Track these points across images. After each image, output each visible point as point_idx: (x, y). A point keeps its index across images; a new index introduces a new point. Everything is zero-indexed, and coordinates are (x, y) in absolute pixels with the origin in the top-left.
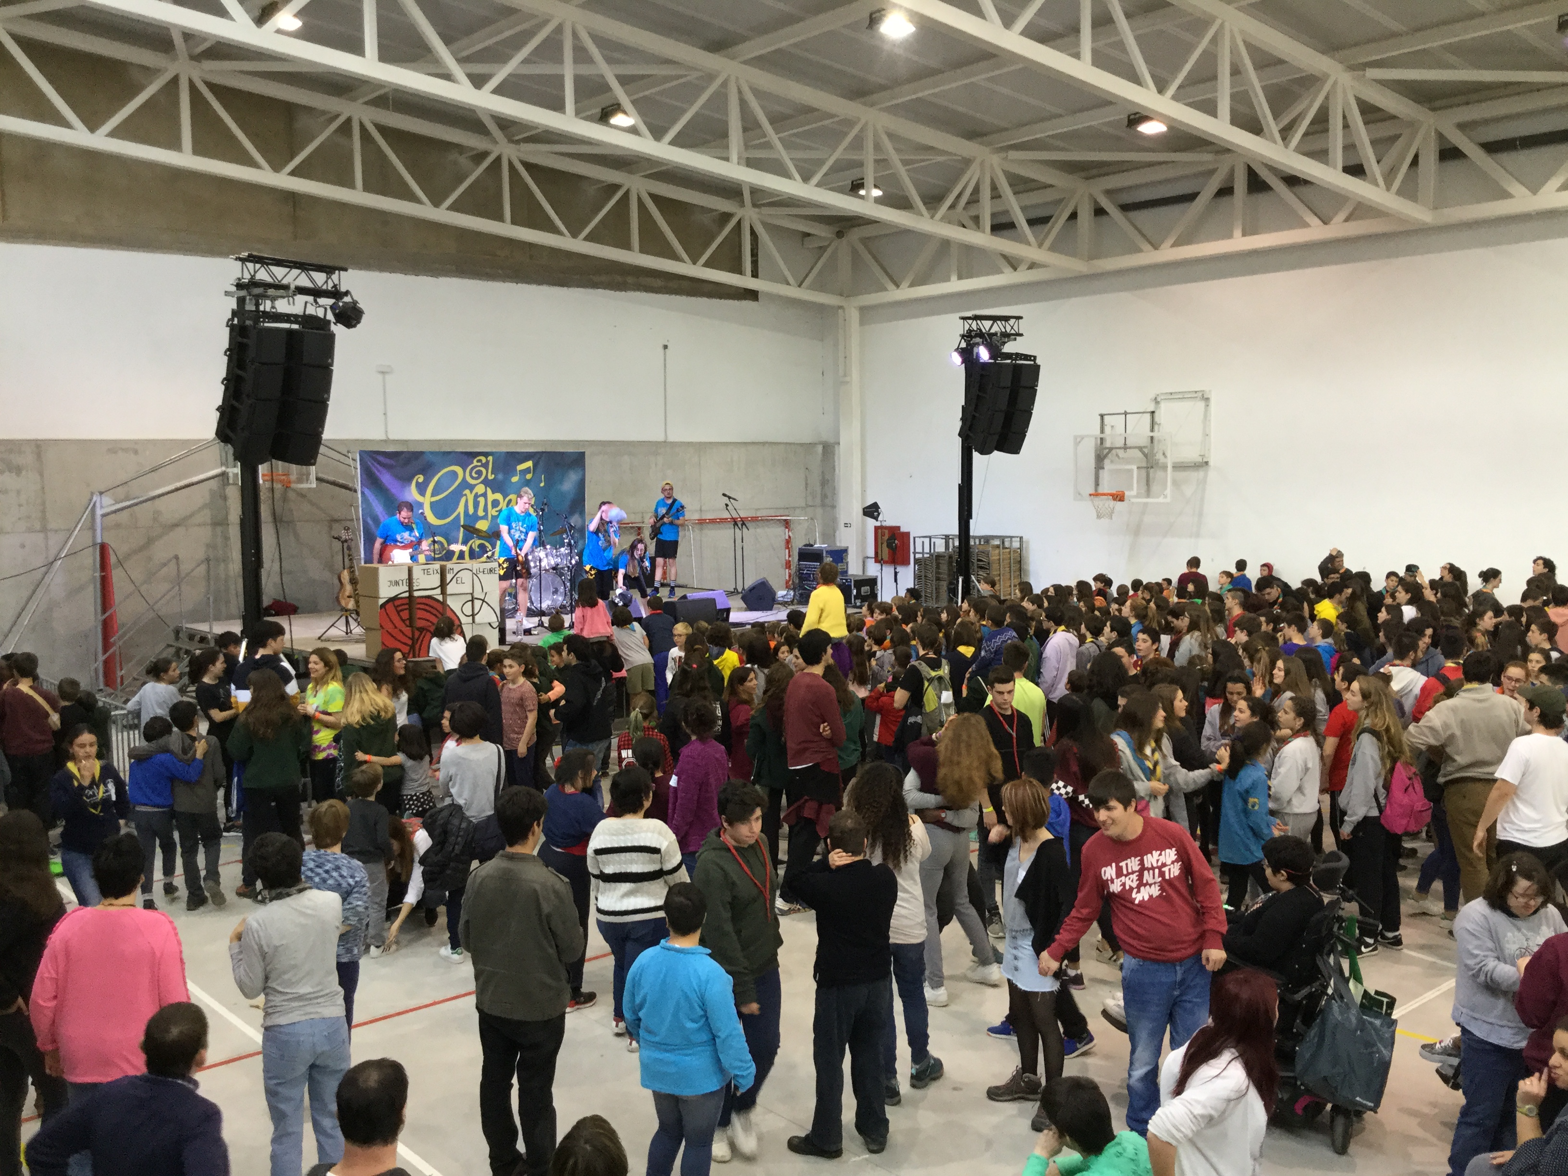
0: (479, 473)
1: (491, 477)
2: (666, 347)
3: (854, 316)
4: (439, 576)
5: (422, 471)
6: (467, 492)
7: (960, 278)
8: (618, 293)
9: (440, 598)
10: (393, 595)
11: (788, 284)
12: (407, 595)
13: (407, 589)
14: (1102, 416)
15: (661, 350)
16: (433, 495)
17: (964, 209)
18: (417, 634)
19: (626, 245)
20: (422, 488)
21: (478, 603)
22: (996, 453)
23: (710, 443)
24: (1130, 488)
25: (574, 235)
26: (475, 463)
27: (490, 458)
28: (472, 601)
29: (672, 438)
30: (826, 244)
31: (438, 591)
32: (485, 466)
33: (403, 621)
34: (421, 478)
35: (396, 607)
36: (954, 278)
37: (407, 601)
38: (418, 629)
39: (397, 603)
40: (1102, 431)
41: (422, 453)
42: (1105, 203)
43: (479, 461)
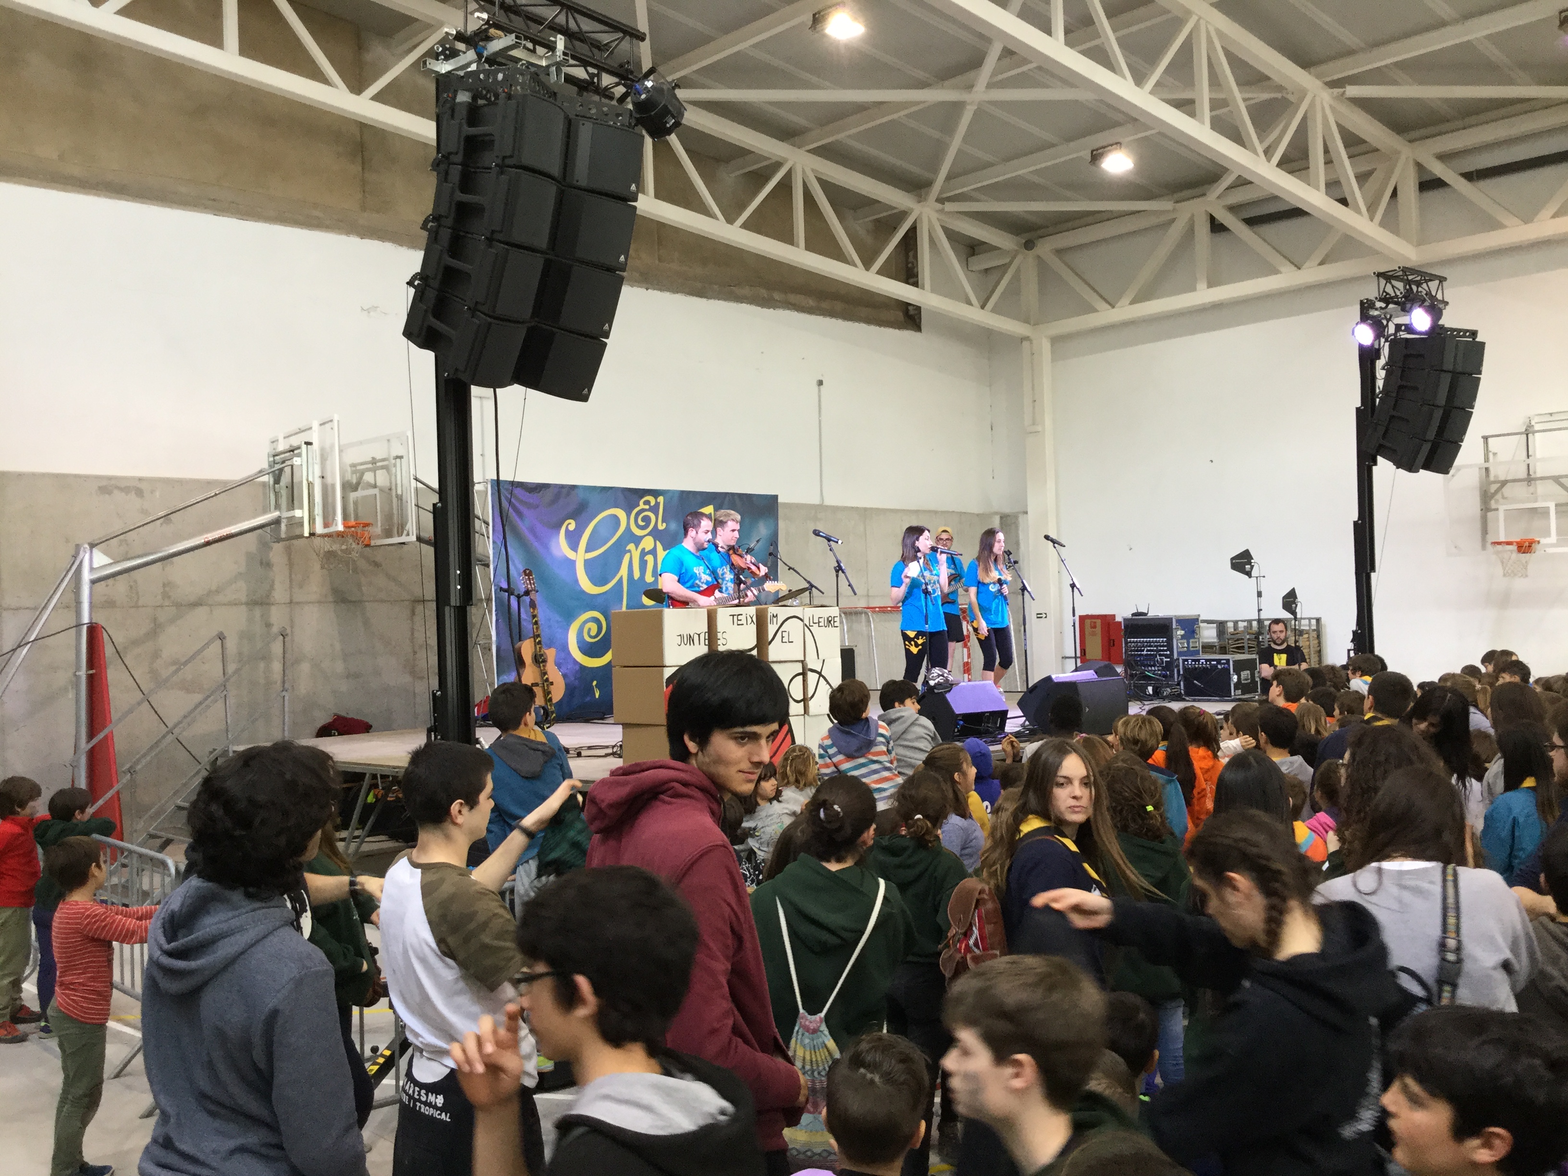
0: (647, 519)
1: (661, 526)
2: (820, 383)
3: (1046, 346)
4: (754, 627)
5: (573, 516)
6: (631, 547)
7: (1210, 285)
8: (765, 310)
11: (969, 303)
14: (1486, 438)
15: (816, 388)
16: (587, 551)
19: (788, 238)
20: (573, 540)
23: (878, 509)
24: (1548, 534)
25: (730, 220)
26: (642, 506)
27: (661, 499)
29: (828, 502)
30: (1007, 260)
32: (655, 509)
34: (572, 525)
36: (1202, 285)
40: (1487, 460)
41: (573, 487)
42: (1438, 170)
43: (647, 503)
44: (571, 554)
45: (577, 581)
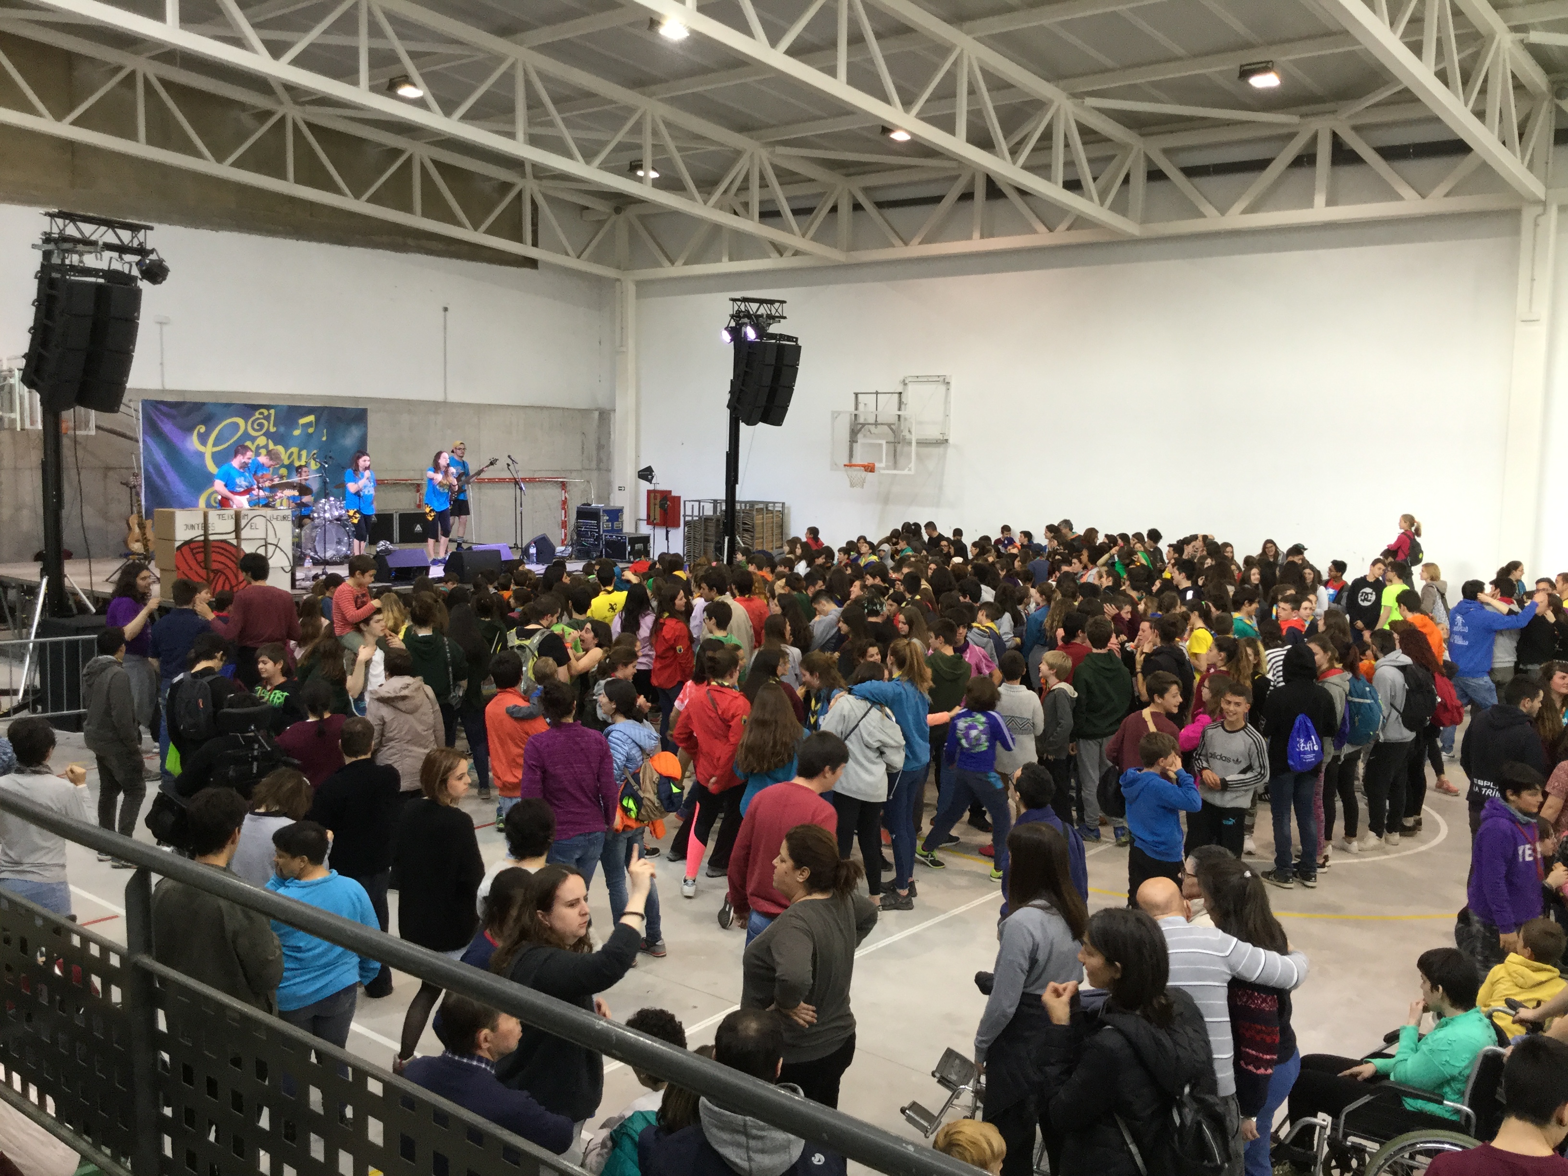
0: (261, 425)
1: (273, 429)
2: (446, 309)
3: (632, 288)
4: (233, 521)
5: (203, 422)
7: (731, 259)
8: (398, 254)
9: (234, 542)
10: (188, 538)
11: (567, 254)
12: (202, 538)
13: (202, 532)
14: (856, 394)
15: (442, 313)
16: (214, 445)
17: (736, 195)
18: (212, 575)
19: (408, 208)
20: (203, 438)
21: (271, 548)
22: (761, 425)
23: (490, 405)
24: (881, 461)
25: (357, 196)
26: (257, 415)
27: (272, 411)
28: (266, 546)
29: (453, 398)
30: (605, 217)
31: (233, 535)
32: (267, 418)
33: (199, 563)
34: (202, 429)
35: (192, 550)
36: (725, 259)
37: (202, 544)
38: (213, 571)
39: (192, 546)
40: (856, 409)
41: (203, 404)
42: (862, 199)
43: (261, 413)
44: (201, 448)
45: (206, 466)
